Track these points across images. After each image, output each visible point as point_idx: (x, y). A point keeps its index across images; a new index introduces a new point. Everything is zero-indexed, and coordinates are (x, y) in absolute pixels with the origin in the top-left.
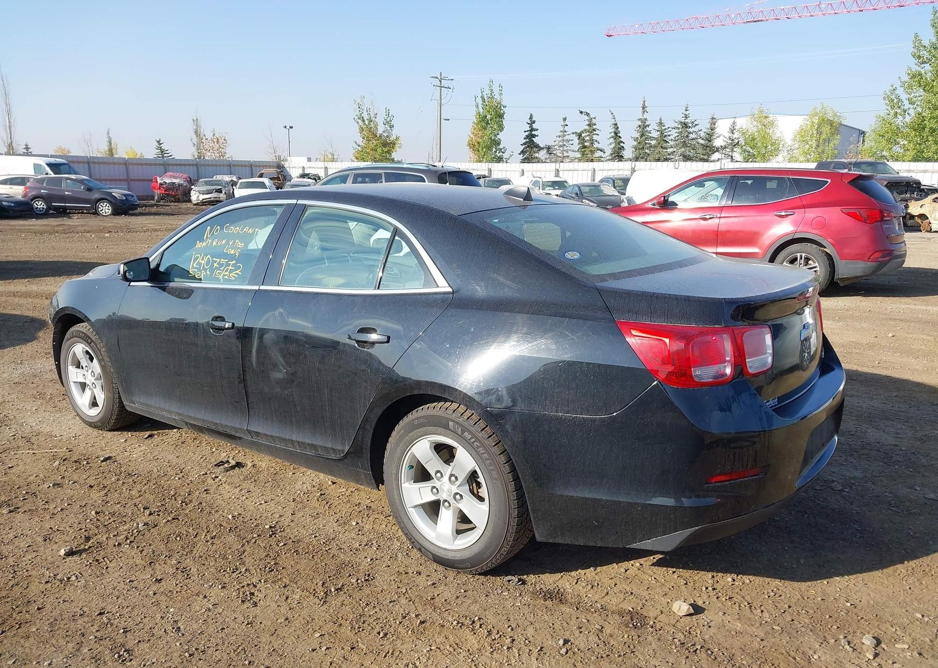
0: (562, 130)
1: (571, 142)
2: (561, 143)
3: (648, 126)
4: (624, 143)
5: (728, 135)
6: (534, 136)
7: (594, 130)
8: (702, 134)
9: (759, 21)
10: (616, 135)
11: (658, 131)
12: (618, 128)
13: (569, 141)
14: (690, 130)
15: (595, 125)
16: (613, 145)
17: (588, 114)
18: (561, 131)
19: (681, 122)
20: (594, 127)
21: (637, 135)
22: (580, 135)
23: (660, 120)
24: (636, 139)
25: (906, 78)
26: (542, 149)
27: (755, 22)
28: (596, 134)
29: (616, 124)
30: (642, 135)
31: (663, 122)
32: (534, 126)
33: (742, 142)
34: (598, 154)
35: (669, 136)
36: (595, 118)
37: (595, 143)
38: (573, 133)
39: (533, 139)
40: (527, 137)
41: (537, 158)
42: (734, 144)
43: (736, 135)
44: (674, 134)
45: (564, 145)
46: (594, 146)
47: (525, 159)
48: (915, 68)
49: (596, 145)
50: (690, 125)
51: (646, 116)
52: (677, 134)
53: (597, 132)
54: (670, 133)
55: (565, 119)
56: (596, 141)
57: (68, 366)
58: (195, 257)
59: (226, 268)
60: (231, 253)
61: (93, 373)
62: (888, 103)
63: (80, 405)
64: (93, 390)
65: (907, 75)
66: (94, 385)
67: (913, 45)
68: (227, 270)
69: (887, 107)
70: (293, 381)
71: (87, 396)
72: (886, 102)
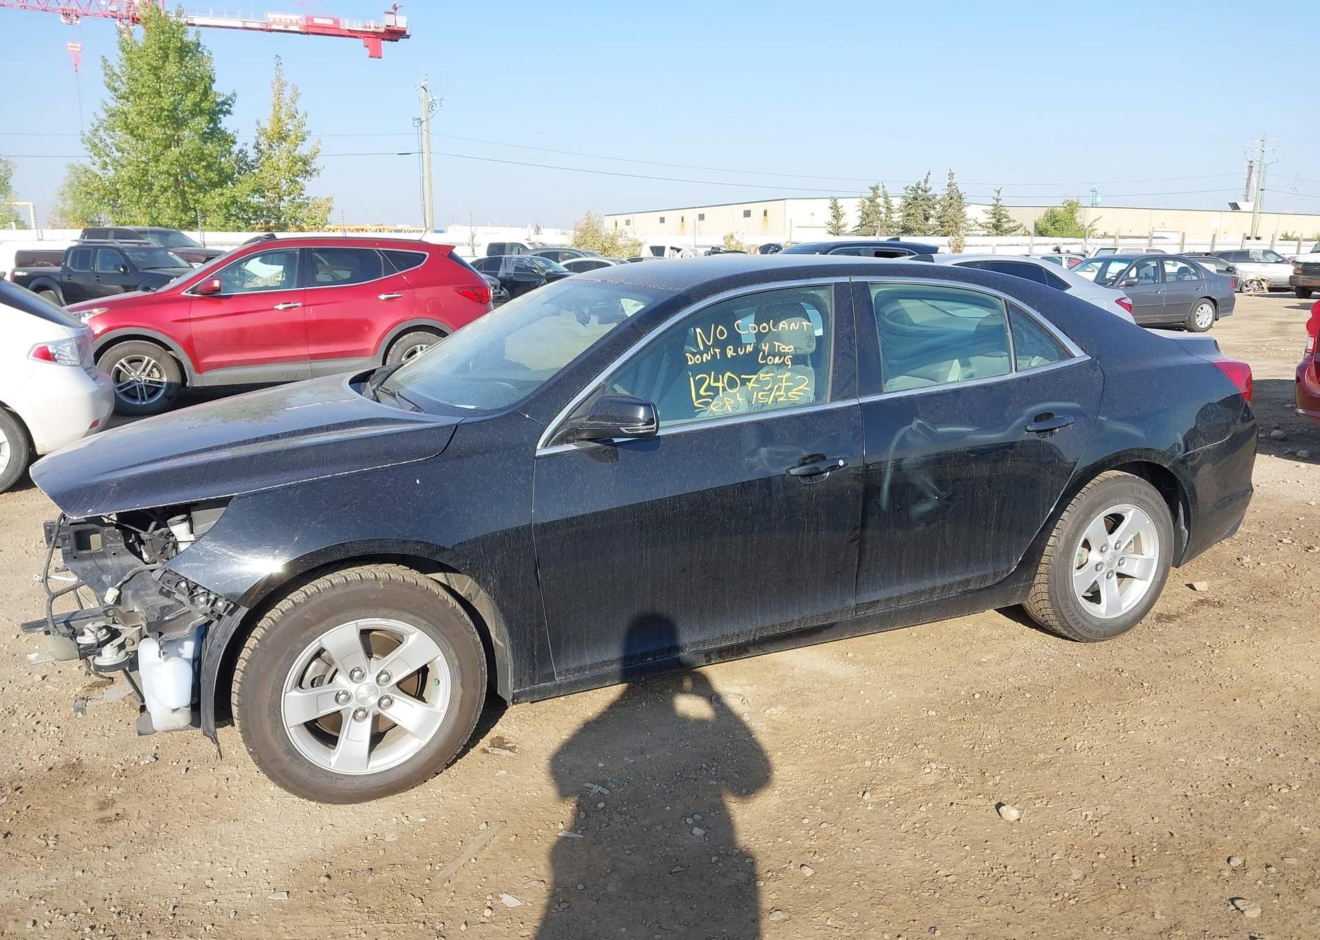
25: (104, 116)
48: (113, 104)
57: (285, 693)
58: (694, 380)
59: (776, 386)
60: (775, 363)
61: (383, 677)
62: (90, 148)
63: (331, 767)
64: (381, 711)
65: (104, 111)
66: (385, 701)
67: (103, 72)
68: (779, 389)
69: (89, 154)
70: (948, 507)
71: (356, 735)
72: (88, 146)
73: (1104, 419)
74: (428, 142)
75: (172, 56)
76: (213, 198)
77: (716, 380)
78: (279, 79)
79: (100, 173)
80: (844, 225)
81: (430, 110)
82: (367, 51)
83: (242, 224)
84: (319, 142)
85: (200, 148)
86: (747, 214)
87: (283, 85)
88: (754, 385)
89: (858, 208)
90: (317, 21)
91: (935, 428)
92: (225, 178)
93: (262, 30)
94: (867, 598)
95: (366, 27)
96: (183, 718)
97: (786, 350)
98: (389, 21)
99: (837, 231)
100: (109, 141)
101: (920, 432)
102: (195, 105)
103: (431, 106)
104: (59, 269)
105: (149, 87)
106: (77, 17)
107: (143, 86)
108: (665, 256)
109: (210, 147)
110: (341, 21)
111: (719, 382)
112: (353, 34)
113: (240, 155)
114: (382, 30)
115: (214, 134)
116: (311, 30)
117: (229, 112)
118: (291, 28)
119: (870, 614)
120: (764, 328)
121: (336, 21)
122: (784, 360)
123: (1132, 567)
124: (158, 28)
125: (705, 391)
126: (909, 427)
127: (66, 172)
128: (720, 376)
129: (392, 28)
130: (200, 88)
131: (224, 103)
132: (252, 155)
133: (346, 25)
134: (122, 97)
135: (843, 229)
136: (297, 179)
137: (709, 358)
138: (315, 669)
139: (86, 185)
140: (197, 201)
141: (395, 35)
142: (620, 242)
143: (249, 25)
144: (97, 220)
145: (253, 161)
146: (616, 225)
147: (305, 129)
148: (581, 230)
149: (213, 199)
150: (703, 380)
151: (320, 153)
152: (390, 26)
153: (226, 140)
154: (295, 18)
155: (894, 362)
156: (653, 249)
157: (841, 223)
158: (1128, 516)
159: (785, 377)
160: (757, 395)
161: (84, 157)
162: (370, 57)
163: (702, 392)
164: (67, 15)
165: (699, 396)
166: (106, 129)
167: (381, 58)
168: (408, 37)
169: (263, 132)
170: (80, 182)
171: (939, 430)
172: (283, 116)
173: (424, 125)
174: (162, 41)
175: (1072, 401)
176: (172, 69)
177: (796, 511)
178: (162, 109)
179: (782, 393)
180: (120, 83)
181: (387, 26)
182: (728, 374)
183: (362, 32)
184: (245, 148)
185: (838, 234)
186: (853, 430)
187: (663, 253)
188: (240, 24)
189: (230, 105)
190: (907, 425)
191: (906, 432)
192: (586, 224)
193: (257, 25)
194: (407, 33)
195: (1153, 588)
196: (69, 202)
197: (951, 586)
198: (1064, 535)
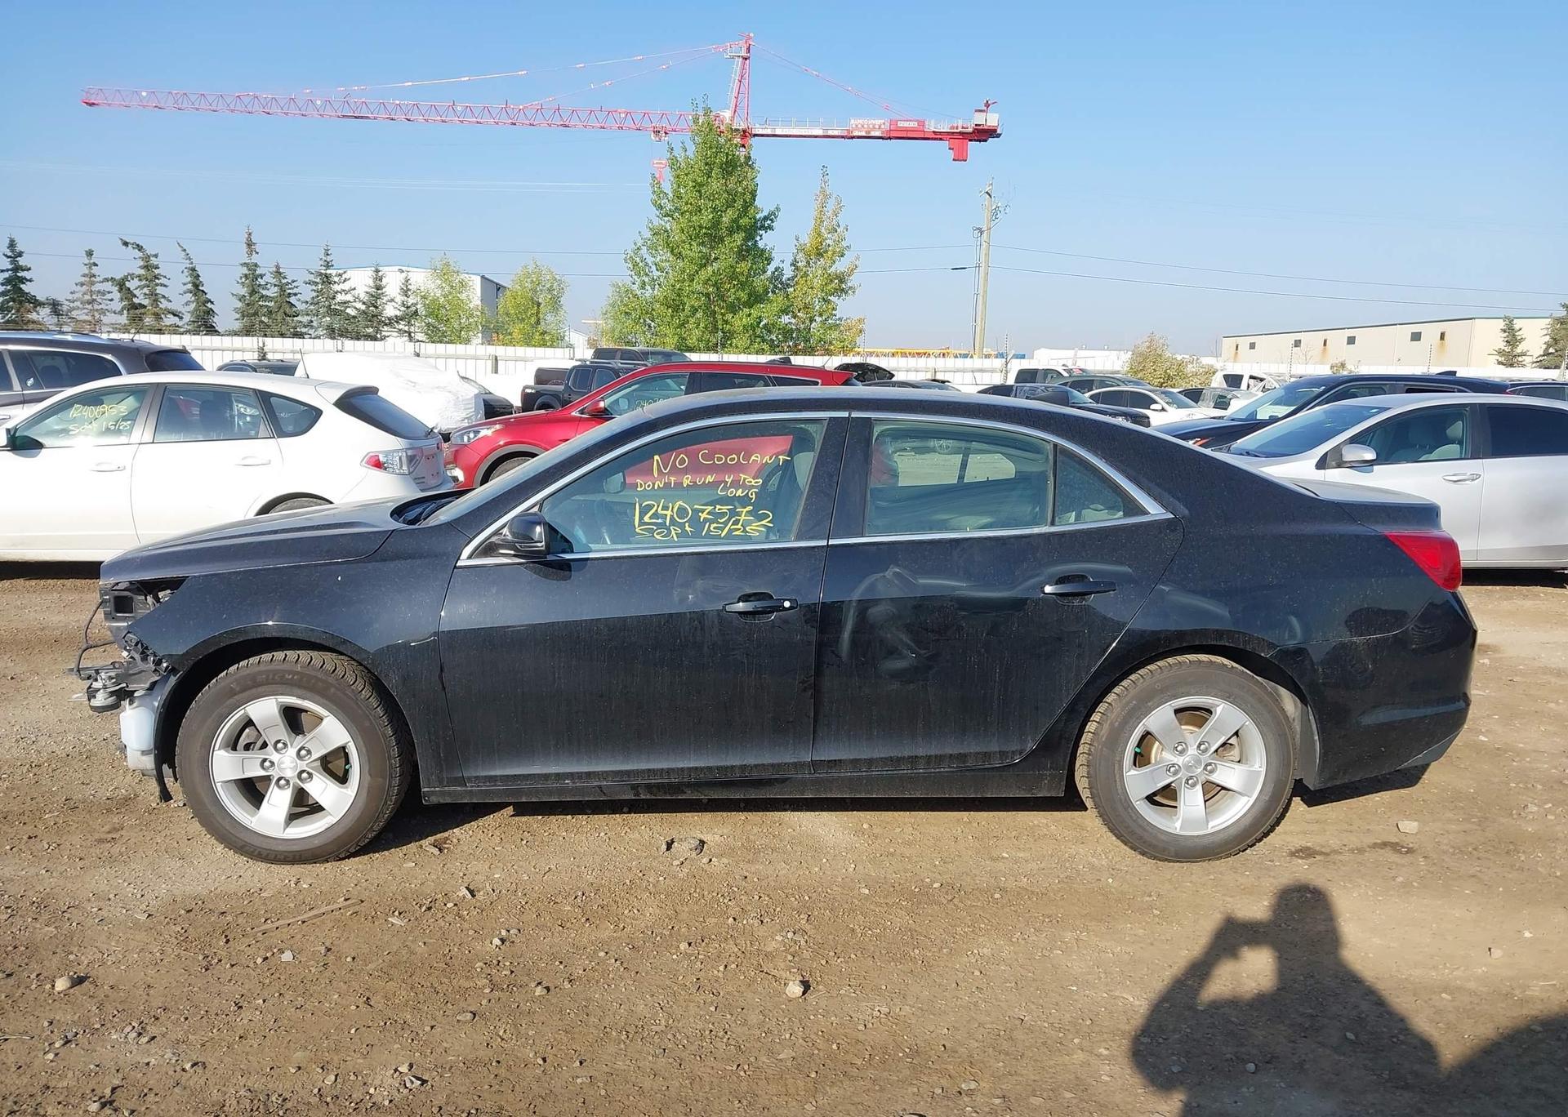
0: (87, 272)
1: (109, 296)
2: (87, 297)
3: (262, 276)
4: (212, 303)
5: (399, 299)
6: (23, 280)
7: (156, 277)
8: (363, 296)
9: (362, 117)
10: (197, 288)
11: (275, 285)
12: (198, 276)
13: (104, 295)
14: (336, 287)
15: (157, 267)
16: (193, 306)
17: (140, 248)
18: (85, 275)
19: (321, 274)
20: (157, 271)
21: (244, 291)
22: (121, 285)
23: (278, 267)
24: (241, 298)
25: (648, 234)
26: (41, 304)
27: (356, 117)
28: (162, 285)
29: (193, 270)
30: (253, 292)
31: (281, 270)
32: (22, 261)
33: (422, 311)
34: (170, 320)
35: (295, 294)
36: (156, 256)
37: (162, 300)
38: (106, 280)
39: (22, 286)
40: (7, 281)
41: (34, 322)
42: (410, 315)
43: (411, 301)
44: (307, 293)
45: (94, 300)
46: (161, 306)
47: (8, 322)
48: (657, 222)
49: (164, 304)
50: (336, 279)
51: (255, 259)
52: (315, 294)
53: (163, 281)
54: (295, 291)
55: (90, 254)
56: (164, 297)
57: (213, 751)
58: (640, 505)
59: (734, 519)
60: (737, 495)
61: (303, 752)
62: (632, 268)
63: (252, 825)
64: (302, 785)
65: (648, 230)
66: (305, 775)
67: (651, 190)
68: (736, 522)
69: (631, 273)
70: (930, 668)
71: (278, 801)
72: (629, 265)
73: (1167, 589)
74: (987, 255)
75: (716, 171)
76: (741, 319)
77: (665, 508)
78: (823, 191)
79: (639, 293)
80: (1523, 354)
81: (994, 218)
82: (951, 154)
83: (766, 347)
84: (857, 258)
85: (732, 267)
86: (1416, 337)
87: (827, 197)
88: (707, 516)
89: (1546, 332)
90: (901, 124)
91: (915, 579)
92: (756, 298)
93: (843, 137)
94: (826, 754)
95: (952, 127)
96: (149, 762)
97: (753, 483)
98: (980, 119)
99: (1510, 359)
100: (650, 260)
101: (896, 582)
102: (735, 221)
103: (995, 213)
104: (563, 387)
105: (691, 204)
106: (666, 133)
107: (687, 204)
108: (1241, 388)
109: (743, 267)
110: (927, 123)
111: (667, 510)
112: (938, 136)
113: (776, 273)
114: (970, 130)
115: (752, 253)
116: (893, 134)
117: (770, 228)
118: (873, 134)
119: (835, 775)
120: (733, 459)
121: (922, 123)
122: (748, 493)
123: (1228, 775)
124: (706, 143)
125: (650, 518)
126: (882, 574)
127: (610, 291)
128: (670, 504)
129: (981, 127)
130: (739, 204)
131: (766, 218)
132: (788, 272)
133: (932, 126)
134: (667, 215)
135: (1520, 359)
136: (832, 298)
137: (661, 486)
138: (248, 736)
139: (626, 305)
140: (726, 322)
141: (983, 134)
142: (1190, 369)
143: (830, 133)
144: (634, 340)
145: (789, 279)
146: (1237, 349)
147: (844, 244)
148: (1141, 354)
149: (740, 321)
150: (650, 507)
151: (858, 270)
152: (980, 125)
153: (764, 257)
154: (878, 122)
155: (884, 504)
156: (1226, 377)
157: (1519, 350)
158: (1216, 711)
159: (745, 510)
160: (709, 526)
161: (624, 276)
162: (954, 160)
163: (646, 519)
164: (657, 132)
165: (642, 523)
166: (649, 248)
167: (966, 160)
168: (999, 136)
169: (801, 249)
170: (622, 301)
171: (921, 581)
172: (823, 231)
173: (985, 234)
174: (708, 156)
175: (1122, 564)
176: (715, 185)
177: (734, 649)
178: (701, 227)
179: (739, 526)
180: (667, 201)
181: (976, 125)
182: (681, 503)
183: (948, 133)
184: (781, 266)
185: (1512, 365)
186: (810, 572)
187: (1240, 383)
188: (820, 133)
189: (772, 220)
190: (881, 572)
191: (876, 580)
192: (1148, 347)
193: (836, 133)
194: (998, 132)
195: (1257, 807)
196: (610, 321)
197: (940, 759)
198: (1109, 722)
